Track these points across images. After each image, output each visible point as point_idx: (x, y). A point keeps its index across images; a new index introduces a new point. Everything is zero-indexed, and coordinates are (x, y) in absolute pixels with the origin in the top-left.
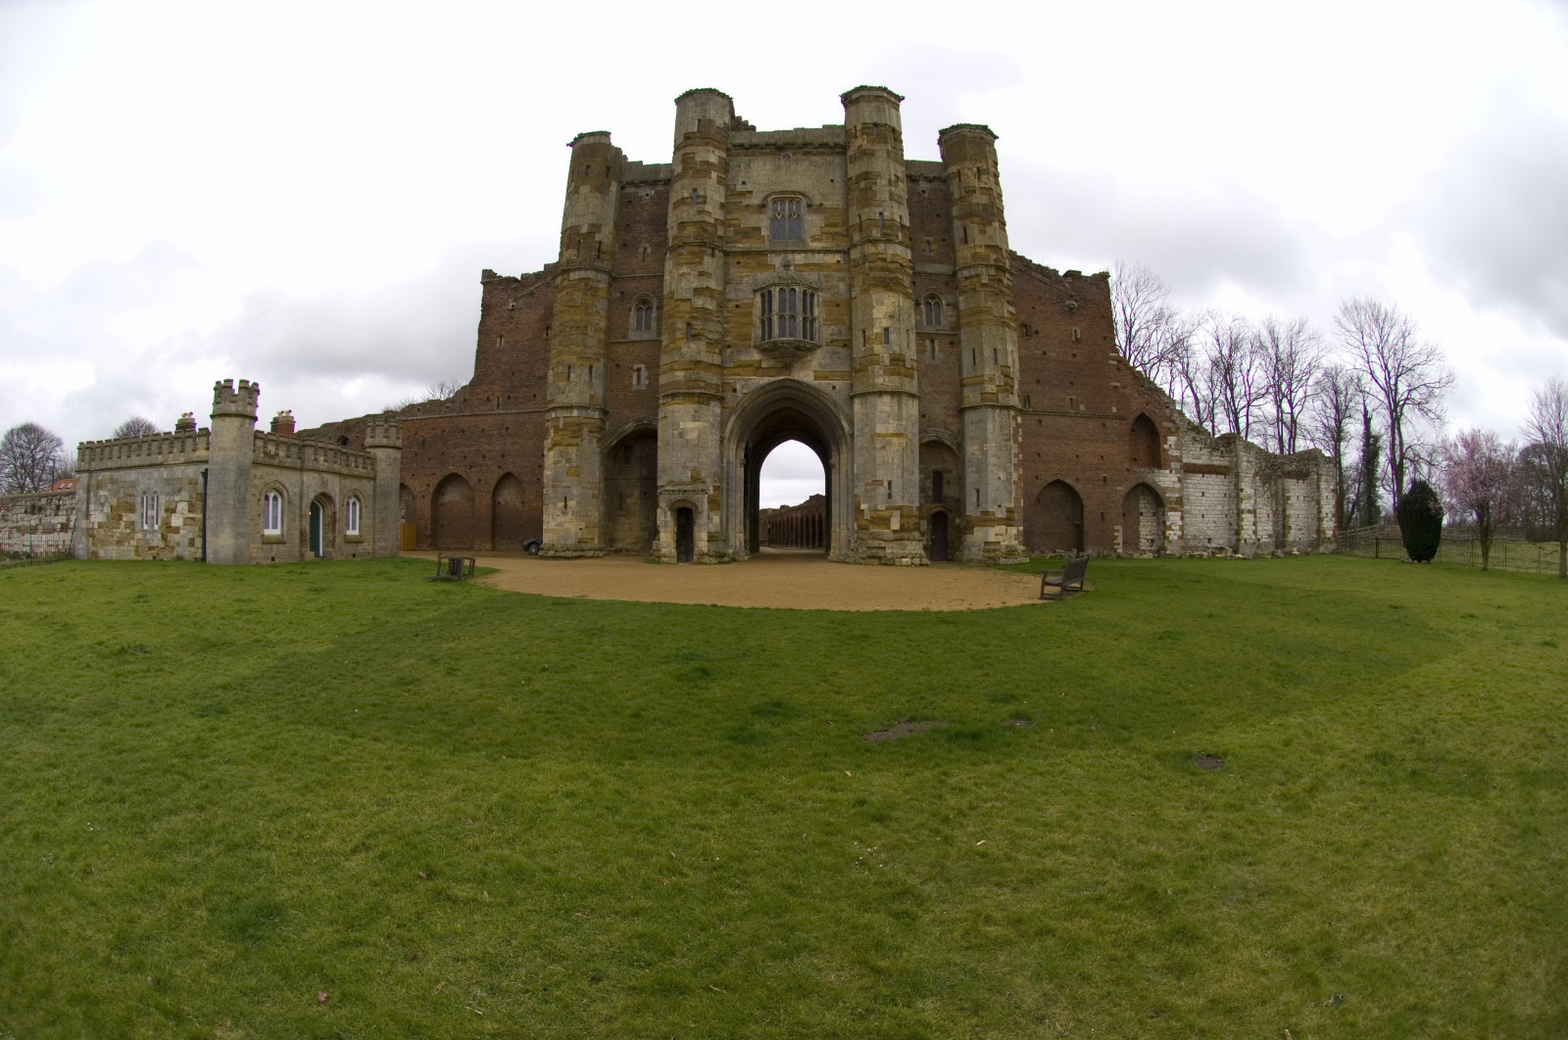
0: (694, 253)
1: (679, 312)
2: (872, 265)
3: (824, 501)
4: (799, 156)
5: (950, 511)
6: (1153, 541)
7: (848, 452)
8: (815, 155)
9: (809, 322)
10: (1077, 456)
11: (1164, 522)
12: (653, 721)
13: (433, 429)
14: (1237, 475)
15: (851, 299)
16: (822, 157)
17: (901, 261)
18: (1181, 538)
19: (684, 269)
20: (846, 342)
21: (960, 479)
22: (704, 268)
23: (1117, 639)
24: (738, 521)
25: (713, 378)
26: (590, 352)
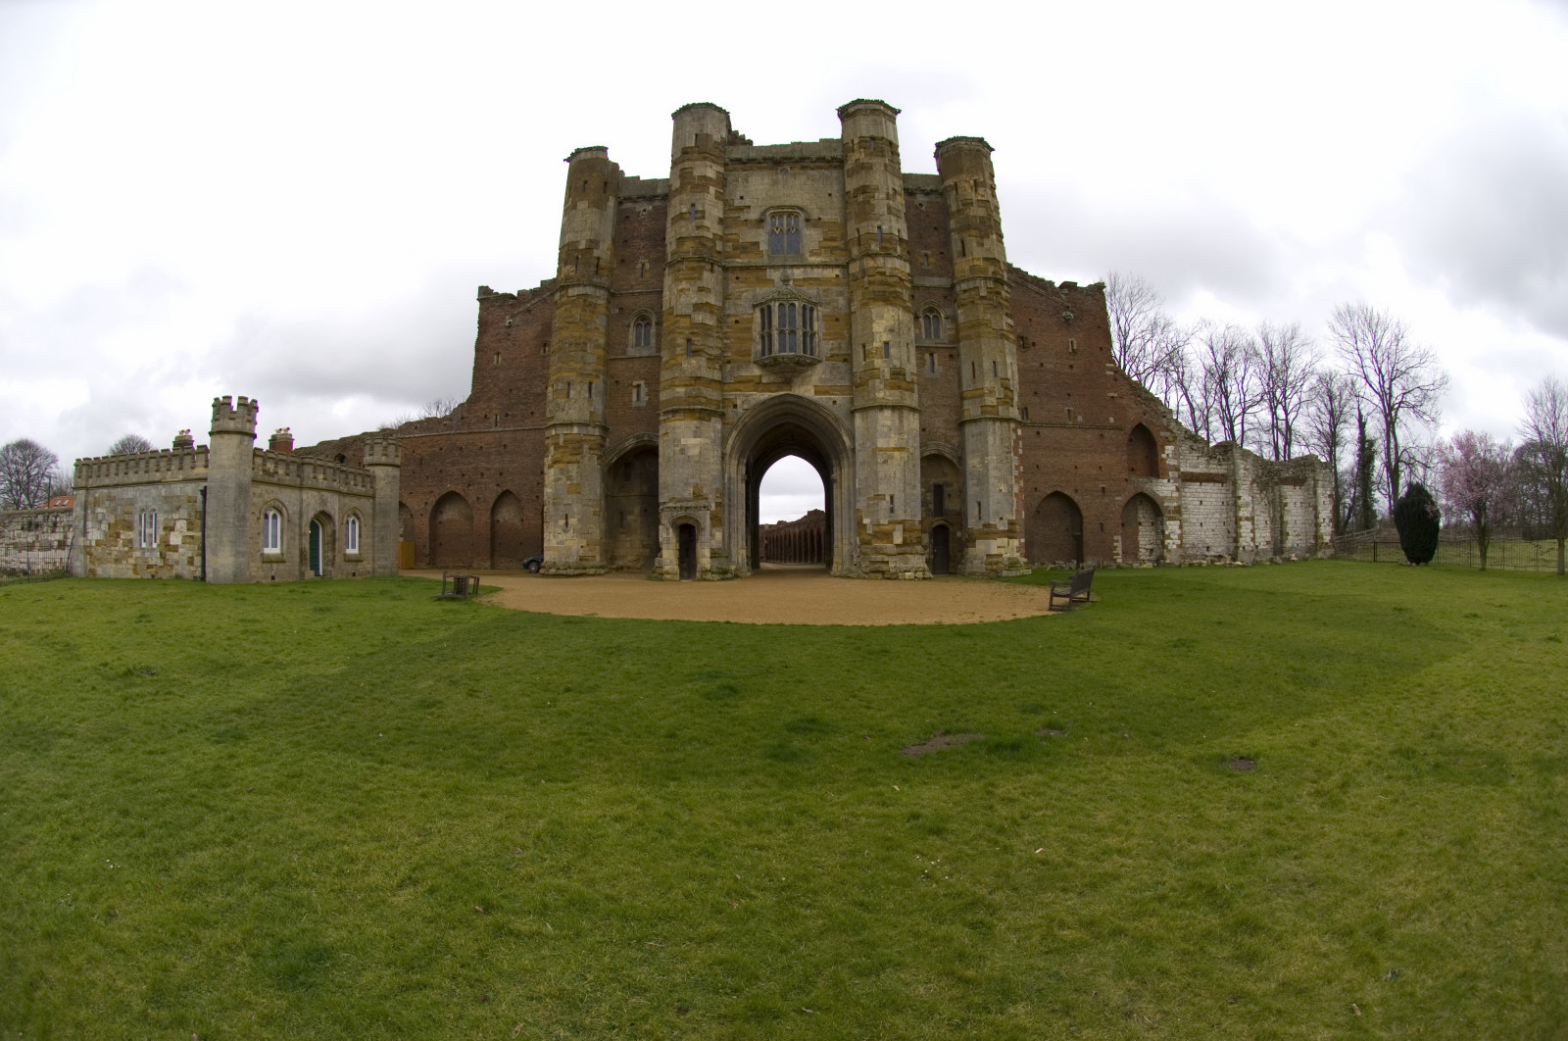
0: (693, 269)
1: (679, 328)
2: (872, 279)
3: (823, 516)
4: (796, 170)
5: (952, 525)
6: (1152, 550)
7: (849, 467)
8: (812, 169)
9: (807, 336)
10: (1076, 467)
11: (1163, 532)
12: (691, 740)
13: (430, 447)
14: (1234, 483)
15: (851, 313)
16: (819, 170)
17: (900, 275)
18: (1180, 546)
19: (684, 285)
20: (846, 357)
21: (960, 492)
22: (704, 284)
23: (1132, 648)
24: (740, 537)
25: (713, 394)
26: (589, 368)
